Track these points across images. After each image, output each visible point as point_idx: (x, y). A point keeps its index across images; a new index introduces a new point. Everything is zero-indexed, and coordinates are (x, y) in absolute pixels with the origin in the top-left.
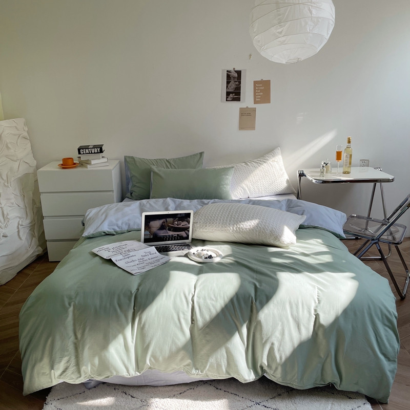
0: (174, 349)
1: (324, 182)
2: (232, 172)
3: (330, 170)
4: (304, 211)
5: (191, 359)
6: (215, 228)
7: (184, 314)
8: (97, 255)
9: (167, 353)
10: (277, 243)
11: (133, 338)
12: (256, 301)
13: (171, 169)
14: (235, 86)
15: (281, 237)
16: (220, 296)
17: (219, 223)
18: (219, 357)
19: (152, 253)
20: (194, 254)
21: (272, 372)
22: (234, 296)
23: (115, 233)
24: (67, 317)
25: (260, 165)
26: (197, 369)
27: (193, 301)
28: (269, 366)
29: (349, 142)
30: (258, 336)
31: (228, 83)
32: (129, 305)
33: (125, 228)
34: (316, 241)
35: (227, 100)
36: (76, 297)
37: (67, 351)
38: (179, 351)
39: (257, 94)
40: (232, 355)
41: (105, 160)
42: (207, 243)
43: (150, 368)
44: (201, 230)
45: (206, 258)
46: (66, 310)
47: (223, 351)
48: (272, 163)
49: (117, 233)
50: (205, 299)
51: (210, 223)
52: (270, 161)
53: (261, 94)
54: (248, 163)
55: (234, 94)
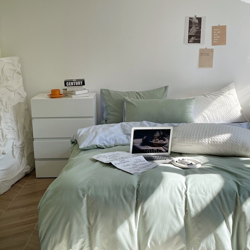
0: (171, 234)
2: (194, 102)
5: (185, 244)
6: (193, 142)
7: (179, 205)
8: (97, 161)
9: (165, 237)
11: (136, 225)
12: (240, 196)
13: (140, 100)
14: (196, 31)
16: (209, 192)
18: (209, 242)
19: (142, 160)
20: (177, 162)
22: (221, 191)
23: (105, 147)
24: (82, 205)
25: (217, 97)
27: (186, 195)
30: (242, 225)
31: (190, 28)
32: (133, 197)
33: (113, 143)
35: (189, 43)
36: (88, 190)
37: (83, 233)
38: (175, 236)
40: (220, 241)
41: (86, 91)
44: (180, 144)
45: (189, 165)
46: (81, 200)
47: (213, 237)
48: (228, 95)
49: (107, 147)
50: (196, 193)
51: (187, 138)
52: (226, 93)
53: (218, 37)
54: (207, 96)
55: (195, 37)
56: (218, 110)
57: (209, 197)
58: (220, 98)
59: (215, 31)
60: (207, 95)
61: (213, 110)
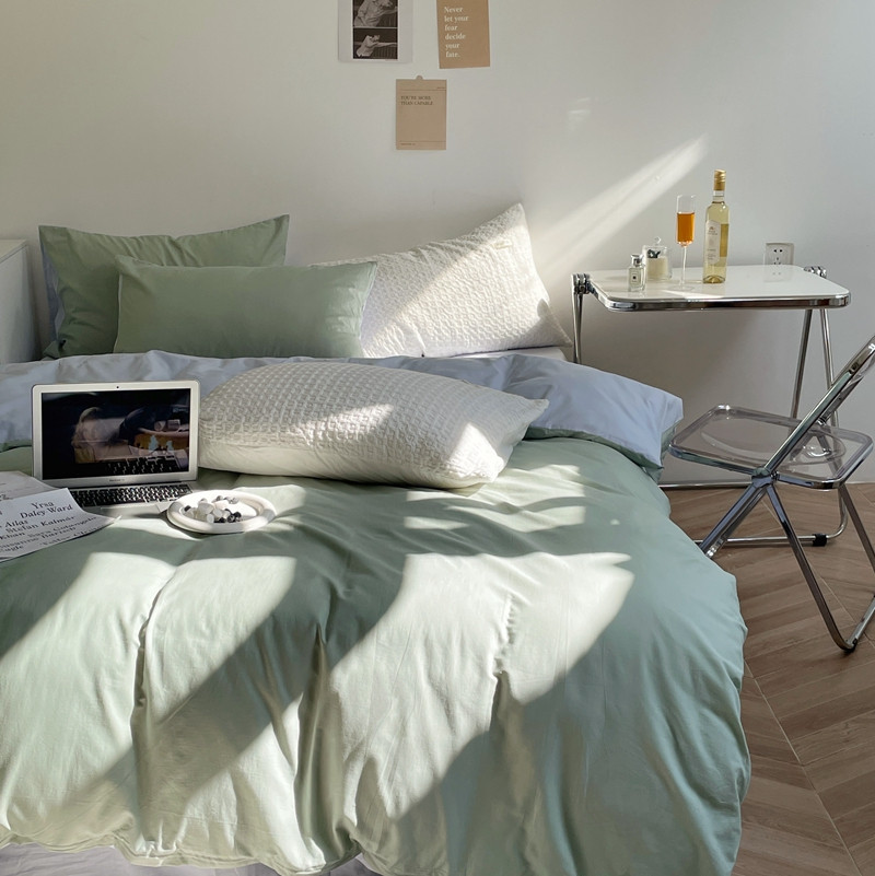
0: (81, 778)
1: (638, 306)
2: (369, 277)
3: (666, 272)
4: (550, 387)
5: (131, 811)
6: (264, 435)
7: (113, 676)
9: (59, 789)
10: (438, 478)
12: (327, 640)
13: (181, 268)
14: (381, 13)
15: (448, 458)
16: (225, 625)
17: (276, 420)
18: (214, 801)
19: (58, 506)
20: (187, 508)
21: (374, 847)
22: (265, 622)
25: (457, 256)
26: (151, 839)
27: (143, 639)
28: (362, 825)
29: (719, 186)
30: (331, 740)
34: (561, 471)
35: (355, 56)
38: (94, 783)
39: (448, 37)
40: (253, 796)
42: (241, 480)
43: (15, 838)
44: (223, 441)
45: (222, 521)
50: (179, 633)
51: (248, 420)
52: (490, 245)
53: (462, 37)
54: (424, 252)
55: (376, 38)
56: (456, 303)
57: (220, 646)
58: (466, 261)
59: (449, 15)
60: (426, 249)
61: (438, 306)
